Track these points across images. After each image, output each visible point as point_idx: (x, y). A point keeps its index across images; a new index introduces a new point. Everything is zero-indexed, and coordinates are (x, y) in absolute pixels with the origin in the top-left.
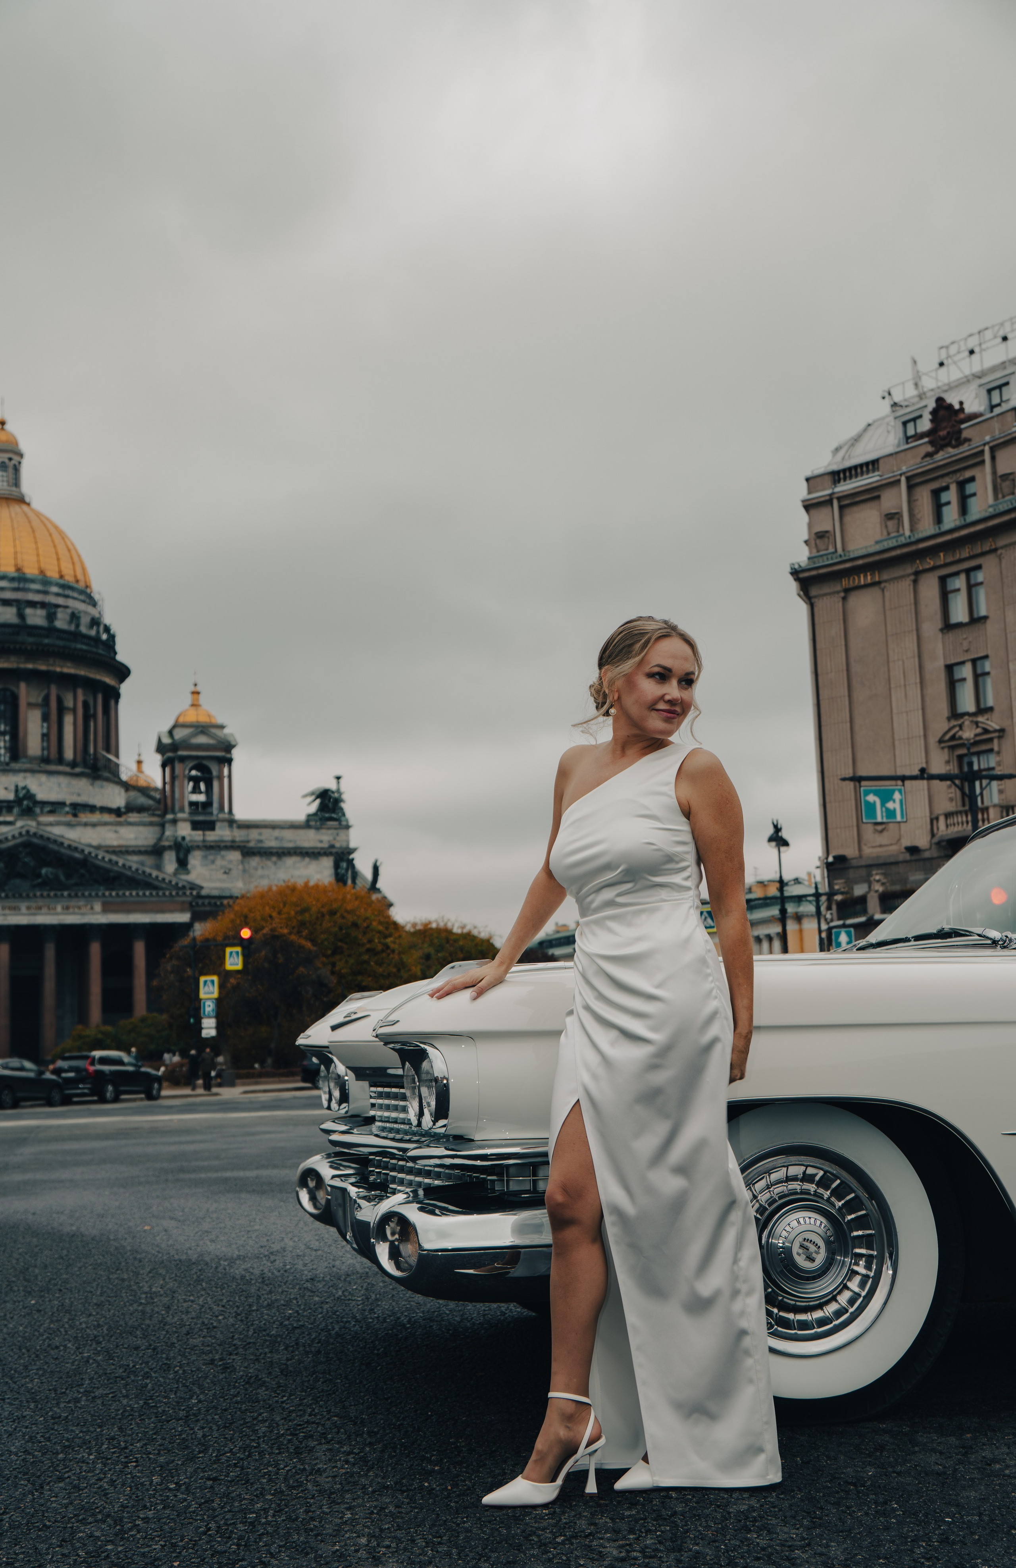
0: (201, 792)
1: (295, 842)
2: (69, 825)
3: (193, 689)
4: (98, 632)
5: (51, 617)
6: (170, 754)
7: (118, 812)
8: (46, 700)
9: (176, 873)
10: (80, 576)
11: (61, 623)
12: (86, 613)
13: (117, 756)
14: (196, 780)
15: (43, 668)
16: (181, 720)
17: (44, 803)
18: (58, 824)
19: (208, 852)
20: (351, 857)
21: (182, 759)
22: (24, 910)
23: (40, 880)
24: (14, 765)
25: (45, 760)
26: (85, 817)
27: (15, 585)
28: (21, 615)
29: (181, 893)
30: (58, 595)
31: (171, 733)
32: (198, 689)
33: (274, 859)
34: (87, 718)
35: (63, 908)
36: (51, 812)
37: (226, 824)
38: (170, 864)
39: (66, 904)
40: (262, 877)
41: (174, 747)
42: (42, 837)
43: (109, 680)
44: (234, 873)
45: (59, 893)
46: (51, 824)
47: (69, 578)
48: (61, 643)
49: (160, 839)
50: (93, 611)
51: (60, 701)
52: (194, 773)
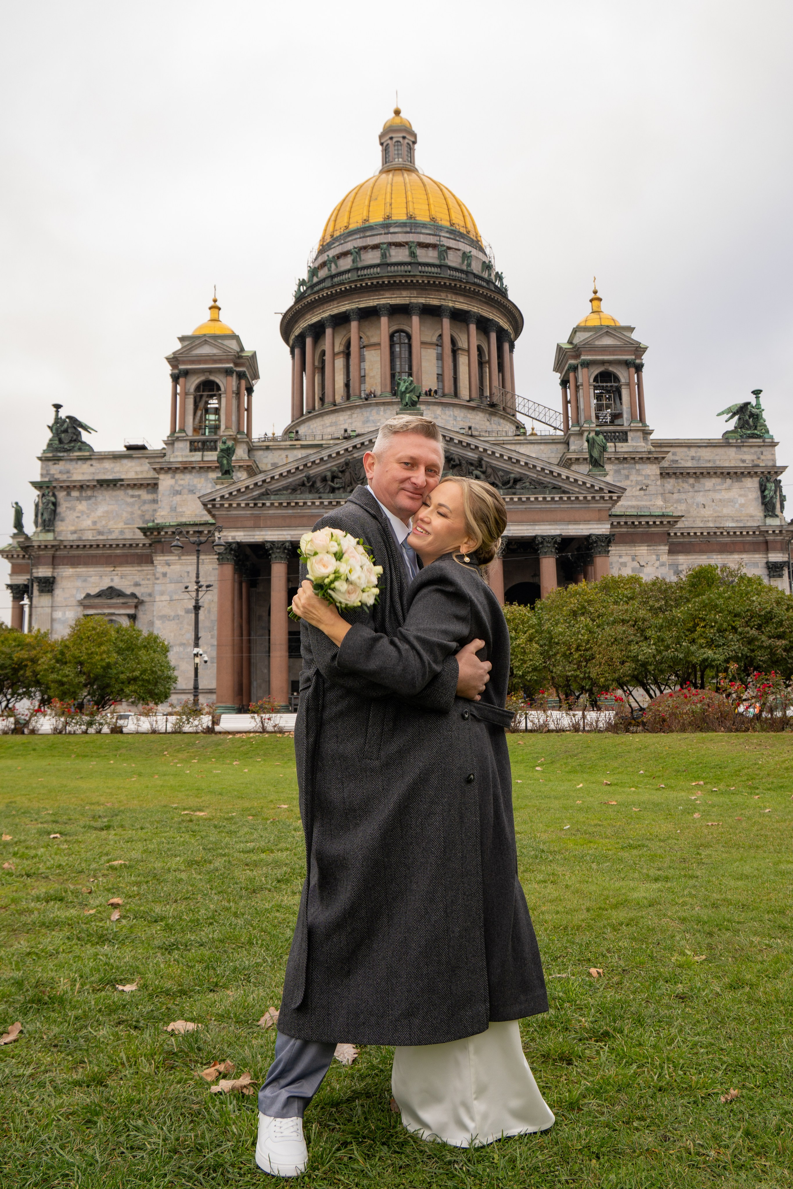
1: (714, 461)
3: (592, 296)
4: (490, 276)
5: (442, 257)
6: (572, 362)
8: (440, 340)
10: (470, 228)
11: (453, 262)
12: (476, 256)
15: (435, 302)
16: (583, 324)
19: (621, 466)
20: (779, 478)
21: (587, 364)
25: (441, 394)
27: (409, 230)
28: (413, 254)
29: (597, 497)
30: (449, 238)
31: (571, 338)
32: (599, 295)
33: (691, 481)
34: (481, 362)
37: (640, 434)
40: (679, 501)
41: (576, 353)
44: (652, 489)
47: (460, 227)
50: (484, 258)
51: (453, 342)
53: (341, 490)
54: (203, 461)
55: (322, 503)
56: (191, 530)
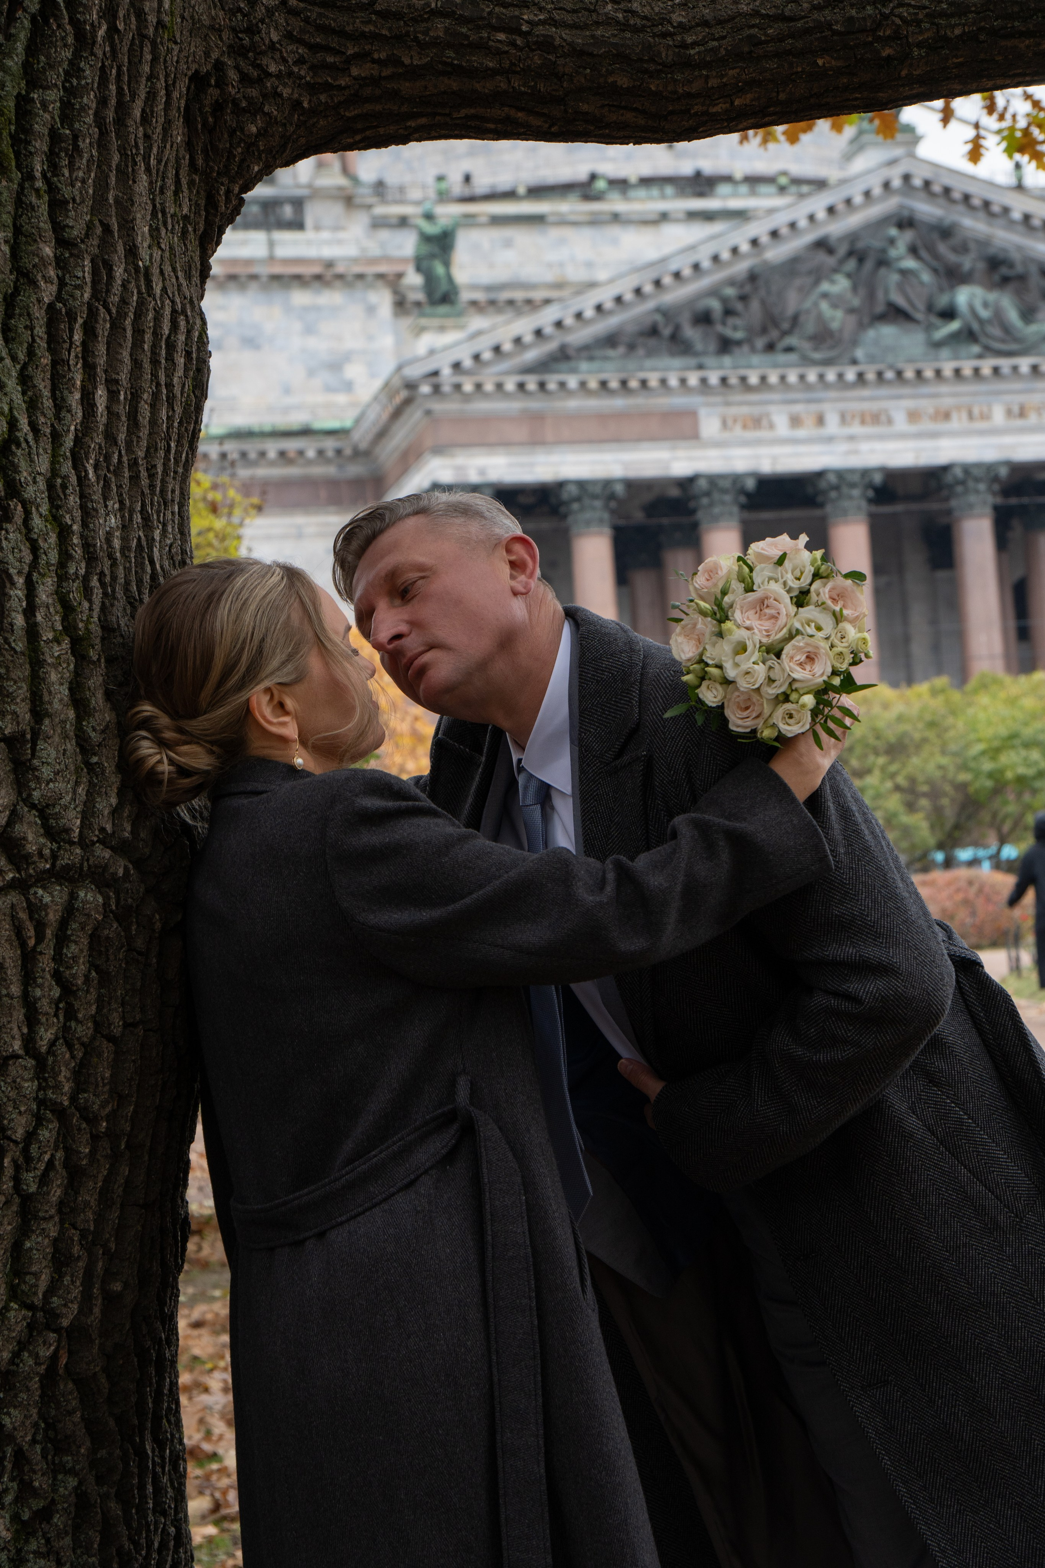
22: (901, 423)
23: (954, 326)
35: (1009, 413)
39: (1016, 400)
45: (1005, 364)
53: (746, 348)
54: (271, 258)
55: (704, 381)
56: (272, 448)
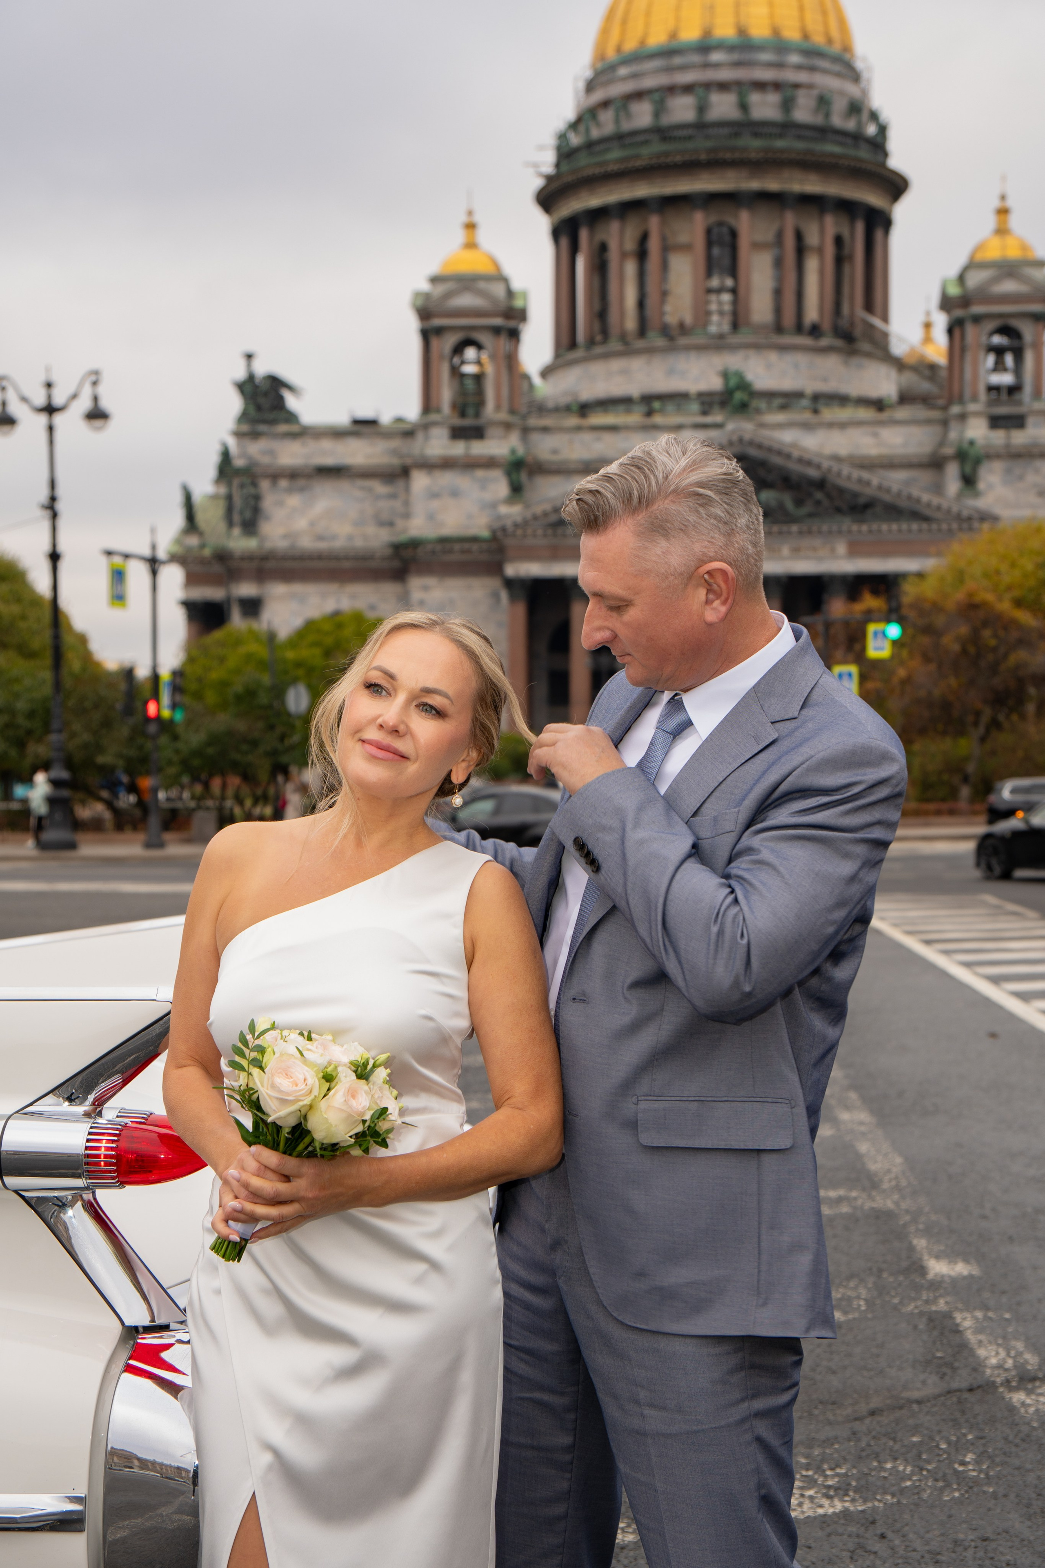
0: (1005, 370)
2: (806, 426)
3: (999, 204)
4: (859, 124)
5: (787, 105)
6: (959, 313)
7: (879, 405)
8: (780, 236)
9: (960, 496)
10: (835, 33)
11: (803, 113)
12: (841, 93)
13: (885, 319)
14: (999, 351)
15: (774, 186)
16: (979, 257)
17: (770, 395)
18: (790, 425)
19: (1014, 463)
21: (977, 319)
24: (734, 340)
25: (779, 328)
26: (830, 414)
27: (735, 57)
28: (744, 106)
29: (965, 526)
30: (799, 67)
31: (961, 278)
32: (1008, 204)
34: (841, 260)
36: (783, 407)
38: (953, 484)
41: (965, 301)
42: (760, 446)
43: (874, 199)
46: (780, 426)
47: (818, 39)
48: (800, 145)
49: (942, 443)
50: (852, 89)
51: (799, 237)
52: (997, 340)
54: (469, 454)
56: (457, 547)
